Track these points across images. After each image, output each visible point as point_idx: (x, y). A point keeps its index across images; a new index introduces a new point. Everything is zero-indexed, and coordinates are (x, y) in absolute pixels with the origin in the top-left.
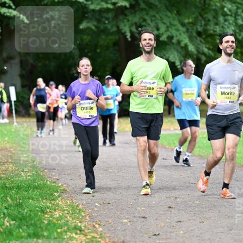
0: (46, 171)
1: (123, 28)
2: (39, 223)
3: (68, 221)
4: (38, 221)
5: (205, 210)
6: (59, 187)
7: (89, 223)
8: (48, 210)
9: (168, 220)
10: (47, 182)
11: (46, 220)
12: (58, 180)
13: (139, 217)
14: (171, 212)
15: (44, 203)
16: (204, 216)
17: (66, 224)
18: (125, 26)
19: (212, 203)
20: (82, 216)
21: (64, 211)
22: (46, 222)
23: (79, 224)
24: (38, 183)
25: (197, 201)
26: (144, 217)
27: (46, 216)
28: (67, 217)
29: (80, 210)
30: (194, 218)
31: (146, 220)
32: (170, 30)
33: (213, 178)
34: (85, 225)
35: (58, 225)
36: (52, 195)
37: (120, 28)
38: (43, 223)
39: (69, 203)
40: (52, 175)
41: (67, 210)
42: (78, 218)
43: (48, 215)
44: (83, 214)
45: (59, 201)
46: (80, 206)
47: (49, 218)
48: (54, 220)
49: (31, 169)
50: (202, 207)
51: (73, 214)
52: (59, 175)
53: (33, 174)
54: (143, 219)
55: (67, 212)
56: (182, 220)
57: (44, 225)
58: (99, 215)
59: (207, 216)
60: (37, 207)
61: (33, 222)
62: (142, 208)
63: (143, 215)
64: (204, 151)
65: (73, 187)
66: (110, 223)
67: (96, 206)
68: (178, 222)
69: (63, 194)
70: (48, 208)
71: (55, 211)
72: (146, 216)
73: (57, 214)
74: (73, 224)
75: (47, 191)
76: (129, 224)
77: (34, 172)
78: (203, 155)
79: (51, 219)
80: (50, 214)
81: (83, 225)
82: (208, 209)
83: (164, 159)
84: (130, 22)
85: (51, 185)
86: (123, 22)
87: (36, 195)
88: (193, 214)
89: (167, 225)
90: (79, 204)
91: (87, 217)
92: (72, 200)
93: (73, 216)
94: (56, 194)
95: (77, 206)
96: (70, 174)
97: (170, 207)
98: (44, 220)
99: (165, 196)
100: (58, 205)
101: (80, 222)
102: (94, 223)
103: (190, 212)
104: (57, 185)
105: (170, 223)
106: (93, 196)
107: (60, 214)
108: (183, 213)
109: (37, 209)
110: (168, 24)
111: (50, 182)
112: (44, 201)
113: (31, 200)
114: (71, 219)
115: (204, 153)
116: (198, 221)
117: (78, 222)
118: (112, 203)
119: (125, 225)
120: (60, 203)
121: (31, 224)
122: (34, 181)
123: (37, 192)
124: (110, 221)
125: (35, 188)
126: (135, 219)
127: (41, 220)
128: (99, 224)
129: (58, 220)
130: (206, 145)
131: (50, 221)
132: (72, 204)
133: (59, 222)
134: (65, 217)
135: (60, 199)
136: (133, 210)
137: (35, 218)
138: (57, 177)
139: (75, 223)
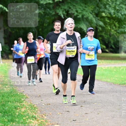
0: (17, 87)
1: (59, 12)
2: (13, 114)
3: (29, 113)
4: (13, 113)
5: (100, 107)
6: (24, 96)
7: (40, 114)
8: (18, 108)
9: (80, 113)
10: (18, 93)
11: (17, 113)
12: (24, 92)
13: (66, 111)
14: (82, 108)
15: (16, 104)
16: (99, 111)
17: (28, 115)
18: (60, 11)
19: (103, 104)
20: (36, 111)
21: (26, 108)
22: (17, 114)
23: (35, 115)
24: (13, 94)
25: (95, 103)
26: (68, 111)
27: (17, 111)
28: (28, 112)
29: (35, 108)
30: (94, 112)
31: (69, 113)
32: (83, 12)
33: (104, 91)
34: (38, 116)
35: (23, 115)
36: (20, 99)
37: (57, 13)
38: (16, 114)
39: (29, 104)
40: (20, 90)
41: (28, 108)
42: (34, 112)
43: (18, 110)
44: (37, 110)
45: (24, 103)
46: (35, 106)
47: (19, 112)
48: (22, 113)
49: (9, 86)
50: (98, 106)
51: (31, 109)
52: (24, 89)
53: (11, 89)
54: (68, 112)
55: (28, 109)
56: (88, 113)
57: (16, 115)
58: (45, 110)
59: (101, 111)
60: (13, 106)
61: (10, 114)
62: (67, 107)
63: (68, 110)
64: (99, 77)
65: (31, 95)
66: (50, 114)
67: (43, 106)
68: (86, 114)
69: (26, 99)
70: (18, 107)
71: (22, 108)
72: (69, 111)
73: (23, 110)
74: (31, 115)
75: (18, 98)
76: (60, 115)
77: (11, 88)
78: (98, 79)
79: (20, 112)
80: (19, 109)
81: (37, 115)
82: (101, 107)
83: (78, 81)
84: (62, 9)
85: (20, 95)
86: (58, 9)
87: (12, 100)
88: (94, 110)
89: (80, 115)
90: (34, 105)
91: (39, 111)
92: (31, 102)
93: (31, 111)
94: (22, 99)
95: (33, 106)
96: (30, 89)
97: (82, 106)
98: (16, 113)
99: (79, 100)
100: (23, 105)
101: (35, 114)
102: (42, 115)
103: (92, 108)
104: (23, 95)
105: (82, 114)
106: (42, 100)
107: (25, 110)
108: (89, 109)
109: (13, 107)
110: (82, 9)
111: (20, 93)
112: (16, 103)
113: (9, 103)
114: (30, 112)
115: (99, 78)
116: (96, 113)
117: (34, 114)
118: (52, 104)
119: (58, 115)
120: (25, 104)
121: (10, 115)
122: (11, 92)
123: (12, 98)
124: (51, 113)
125: (12, 96)
126: (64, 112)
127: (15, 113)
128: (45, 115)
129: (23, 113)
130: (100, 74)
131: (19, 113)
132: (31, 104)
133: (24, 114)
134: (27, 111)
135: (24, 102)
136: (63, 107)
137: (11, 112)
138: (23, 91)
139: (32, 114)
